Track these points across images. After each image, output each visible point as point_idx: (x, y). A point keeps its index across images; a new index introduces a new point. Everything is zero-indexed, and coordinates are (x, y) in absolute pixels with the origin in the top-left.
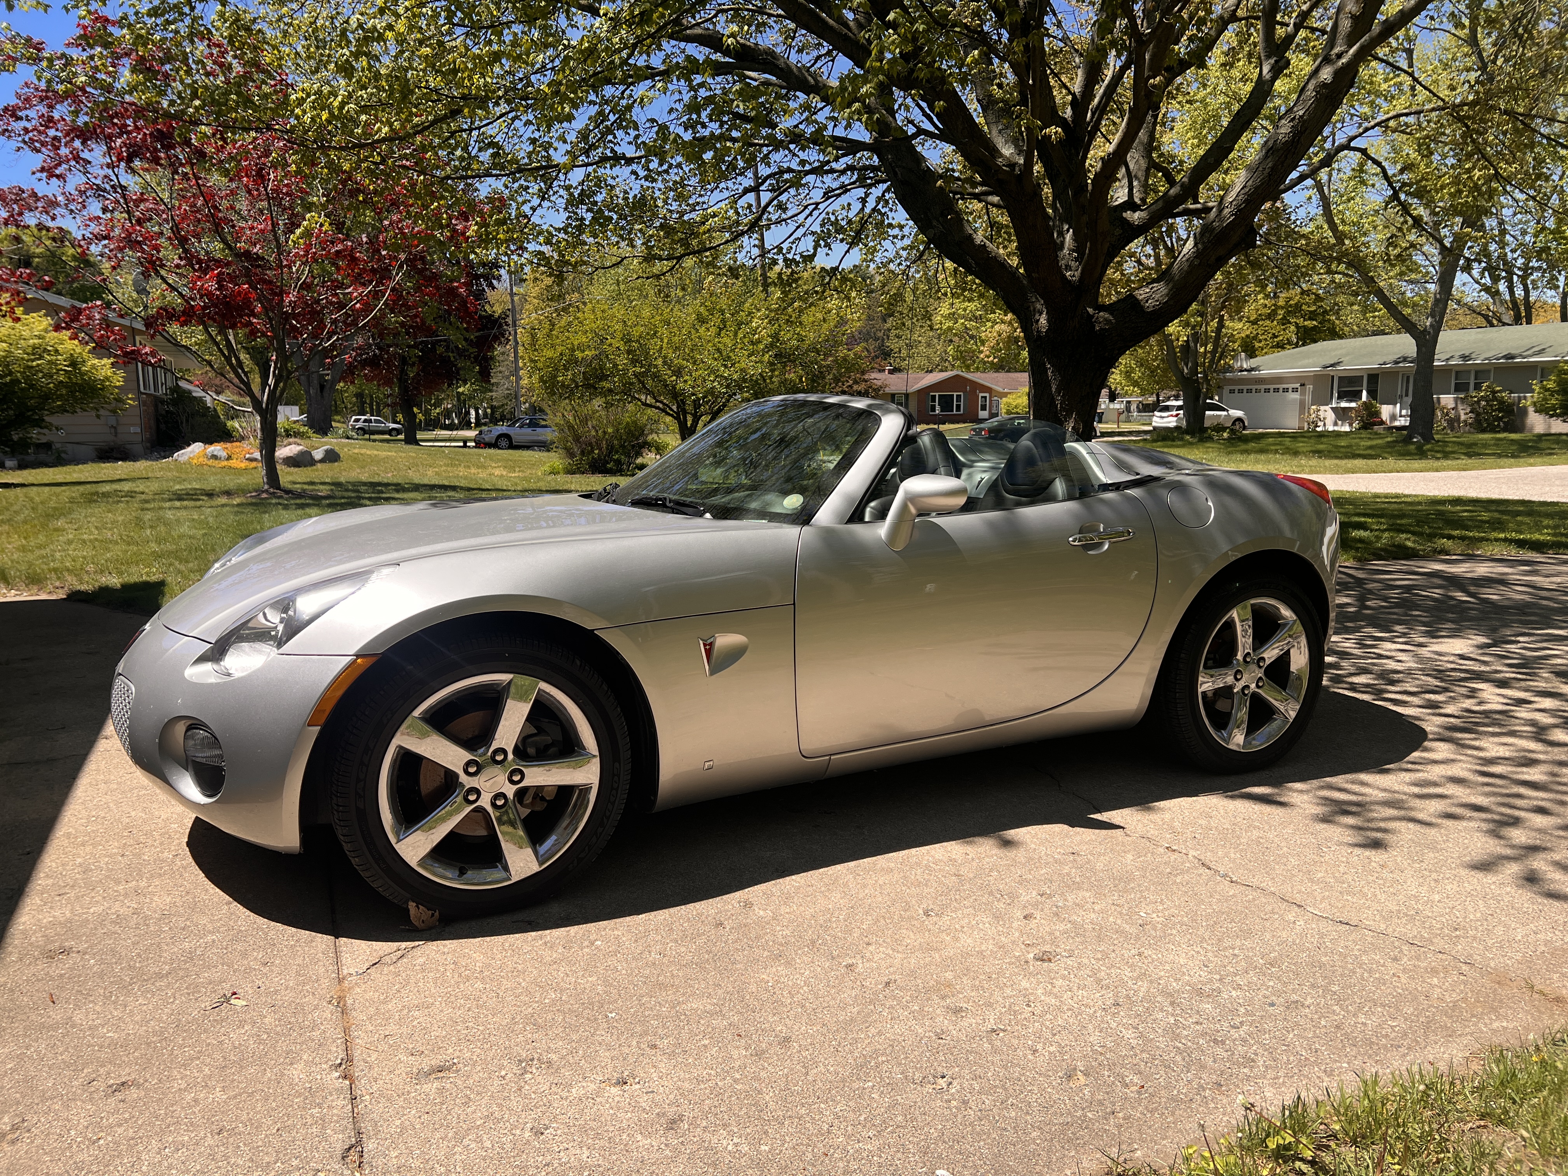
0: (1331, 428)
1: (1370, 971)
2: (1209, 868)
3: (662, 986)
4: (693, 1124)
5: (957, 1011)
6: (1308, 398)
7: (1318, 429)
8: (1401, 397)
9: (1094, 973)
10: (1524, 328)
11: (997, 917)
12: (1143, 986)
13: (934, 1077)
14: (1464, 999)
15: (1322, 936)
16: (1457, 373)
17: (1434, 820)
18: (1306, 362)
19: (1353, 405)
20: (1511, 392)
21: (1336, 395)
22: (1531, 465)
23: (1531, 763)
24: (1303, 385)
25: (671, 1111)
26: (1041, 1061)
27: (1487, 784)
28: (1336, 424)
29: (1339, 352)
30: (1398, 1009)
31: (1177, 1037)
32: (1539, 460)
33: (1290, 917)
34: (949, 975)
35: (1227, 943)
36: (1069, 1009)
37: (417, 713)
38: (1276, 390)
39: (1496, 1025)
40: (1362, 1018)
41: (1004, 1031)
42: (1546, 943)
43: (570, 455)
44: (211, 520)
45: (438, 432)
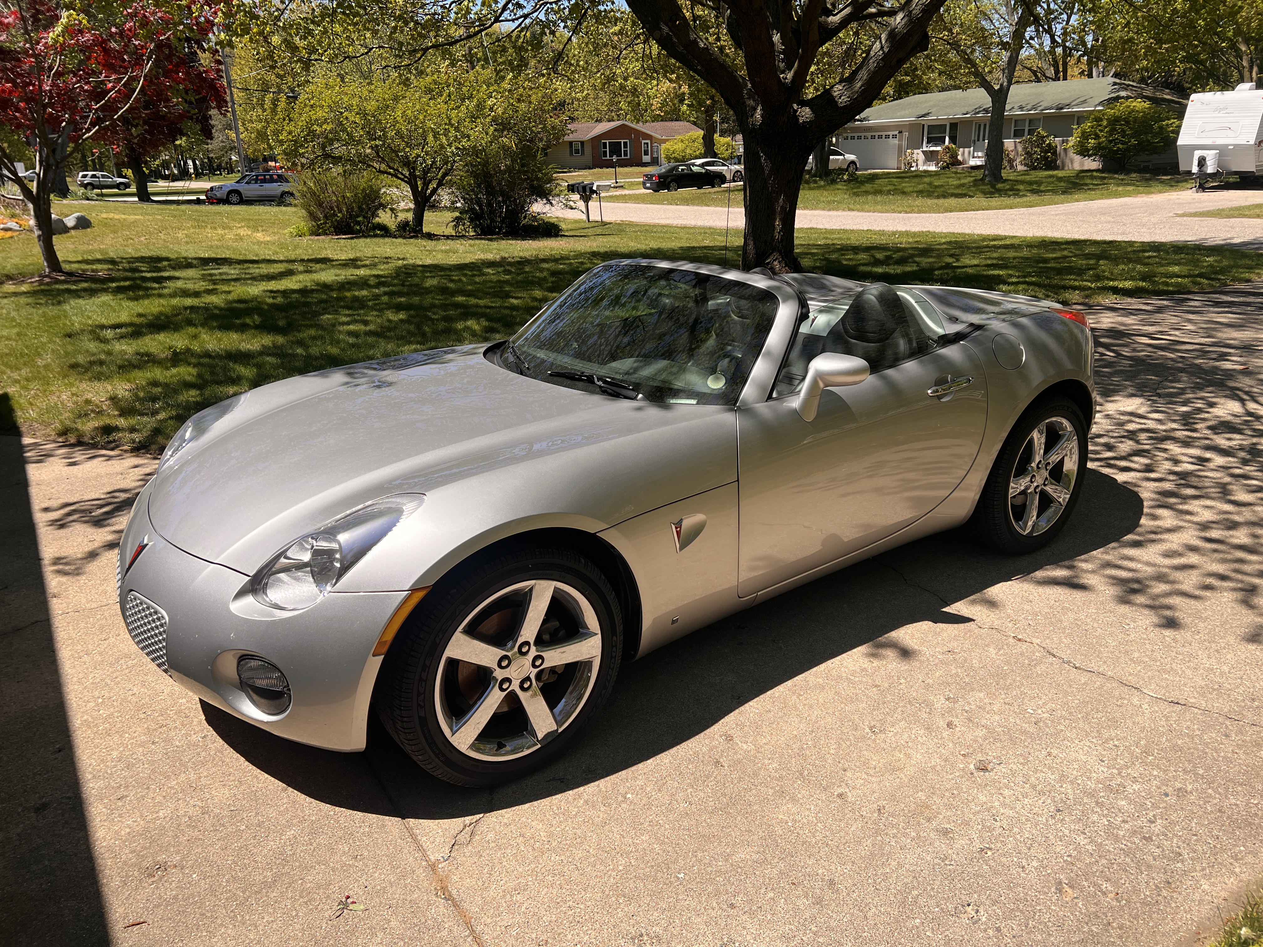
0: (922, 168)
1: (1216, 750)
2: (1054, 656)
5: (946, 833)
6: (904, 143)
7: (912, 169)
8: (974, 142)
10: (1061, 82)
11: (928, 729)
12: (1068, 788)
13: (963, 906)
15: (1167, 718)
16: (1016, 121)
17: (1197, 593)
18: (903, 113)
19: (939, 148)
20: (1055, 137)
21: (925, 140)
22: (1077, 201)
23: (1233, 526)
24: (900, 132)
26: (1033, 878)
27: (1215, 551)
28: (924, 163)
29: (928, 105)
31: (1116, 838)
32: (1081, 196)
33: (1136, 701)
34: (922, 796)
35: (1105, 734)
36: (1027, 820)
37: (460, 628)
38: (880, 137)
41: (990, 849)
43: (312, 216)
44: (13, 314)
45: (163, 184)
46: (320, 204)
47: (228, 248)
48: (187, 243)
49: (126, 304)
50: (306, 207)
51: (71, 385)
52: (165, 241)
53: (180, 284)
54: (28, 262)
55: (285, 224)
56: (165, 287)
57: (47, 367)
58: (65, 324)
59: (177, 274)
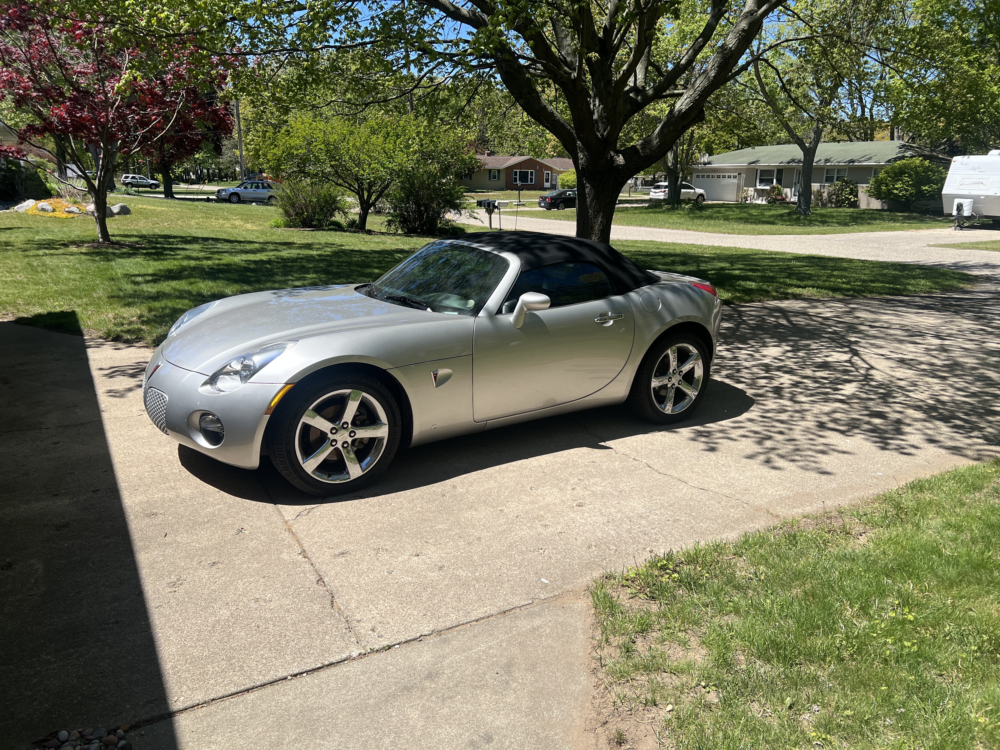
0: (754, 202)
1: (708, 508)
2: (651, 468)
3: (425, 520)
4: (449, 567)
5: (546, 526)
6: (742, 182)
7: (747, 202)
8: (795, 184)
9: (600, 510)
10: (868, 143)
11: (561, 490)
12: (619, 515)
13: (538, 549)
14: (742, 517)
15: (692, 494)
16: (827, 170)
18: (741, 160)
19: (768, 188)
20: (857, 183)
21: (758, 181)
24: (739, 174)
25: (440, 564)
26: (579, 543)
28: (756, 198)
29: (761, 155)
30: (716, 521)
31: (630, 533)
33: (681, 487)
34: (542, 512)
35: (654, 497)
36: (590, 524)
37: (311, 408)
38: (724, 177)
39: (751, 525)
40: (701, 524)
41: (564, 532)
42: (780, 495)
43: (287, 213)
44: (78, 266)
45: (183, 186)
46: (293, 205)
47: (225, 232)
48: (197, 228)
49: (151, 263)
50: (283, 207)
51: (115, 309)
52: (181, 226)
53: (188, 253)
54: (86, 234)
55: (267, 219)
56: (178, 255)
57: (99, 298)
58: (111, 274)
59: (187, 246)
